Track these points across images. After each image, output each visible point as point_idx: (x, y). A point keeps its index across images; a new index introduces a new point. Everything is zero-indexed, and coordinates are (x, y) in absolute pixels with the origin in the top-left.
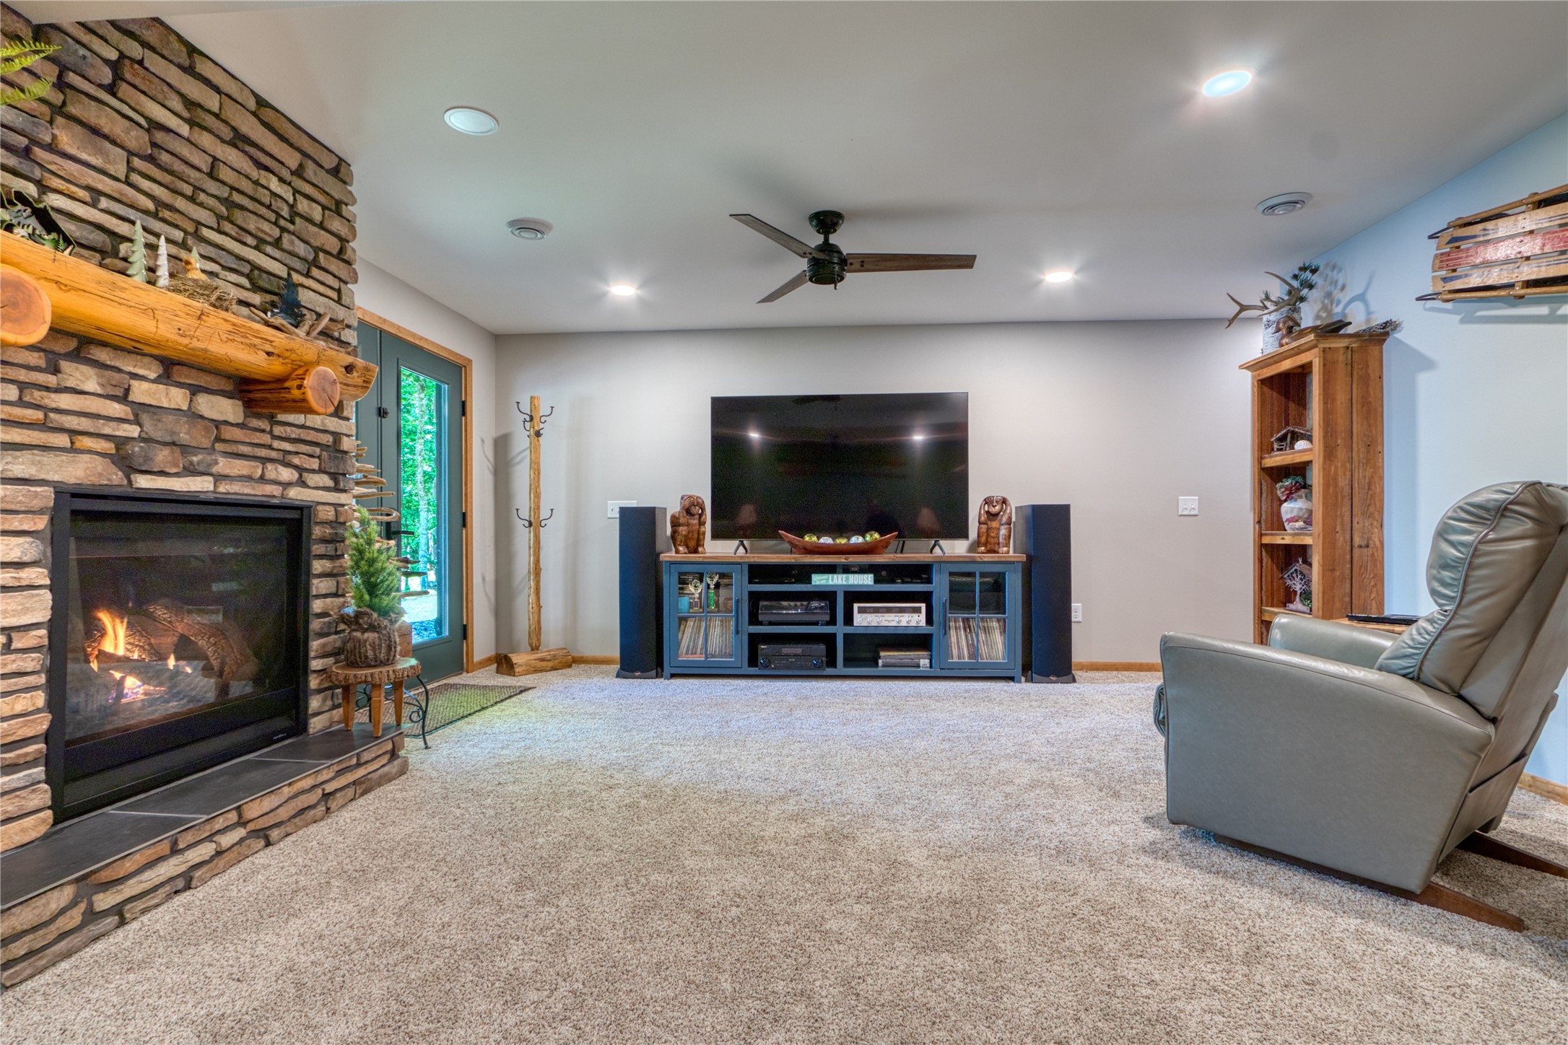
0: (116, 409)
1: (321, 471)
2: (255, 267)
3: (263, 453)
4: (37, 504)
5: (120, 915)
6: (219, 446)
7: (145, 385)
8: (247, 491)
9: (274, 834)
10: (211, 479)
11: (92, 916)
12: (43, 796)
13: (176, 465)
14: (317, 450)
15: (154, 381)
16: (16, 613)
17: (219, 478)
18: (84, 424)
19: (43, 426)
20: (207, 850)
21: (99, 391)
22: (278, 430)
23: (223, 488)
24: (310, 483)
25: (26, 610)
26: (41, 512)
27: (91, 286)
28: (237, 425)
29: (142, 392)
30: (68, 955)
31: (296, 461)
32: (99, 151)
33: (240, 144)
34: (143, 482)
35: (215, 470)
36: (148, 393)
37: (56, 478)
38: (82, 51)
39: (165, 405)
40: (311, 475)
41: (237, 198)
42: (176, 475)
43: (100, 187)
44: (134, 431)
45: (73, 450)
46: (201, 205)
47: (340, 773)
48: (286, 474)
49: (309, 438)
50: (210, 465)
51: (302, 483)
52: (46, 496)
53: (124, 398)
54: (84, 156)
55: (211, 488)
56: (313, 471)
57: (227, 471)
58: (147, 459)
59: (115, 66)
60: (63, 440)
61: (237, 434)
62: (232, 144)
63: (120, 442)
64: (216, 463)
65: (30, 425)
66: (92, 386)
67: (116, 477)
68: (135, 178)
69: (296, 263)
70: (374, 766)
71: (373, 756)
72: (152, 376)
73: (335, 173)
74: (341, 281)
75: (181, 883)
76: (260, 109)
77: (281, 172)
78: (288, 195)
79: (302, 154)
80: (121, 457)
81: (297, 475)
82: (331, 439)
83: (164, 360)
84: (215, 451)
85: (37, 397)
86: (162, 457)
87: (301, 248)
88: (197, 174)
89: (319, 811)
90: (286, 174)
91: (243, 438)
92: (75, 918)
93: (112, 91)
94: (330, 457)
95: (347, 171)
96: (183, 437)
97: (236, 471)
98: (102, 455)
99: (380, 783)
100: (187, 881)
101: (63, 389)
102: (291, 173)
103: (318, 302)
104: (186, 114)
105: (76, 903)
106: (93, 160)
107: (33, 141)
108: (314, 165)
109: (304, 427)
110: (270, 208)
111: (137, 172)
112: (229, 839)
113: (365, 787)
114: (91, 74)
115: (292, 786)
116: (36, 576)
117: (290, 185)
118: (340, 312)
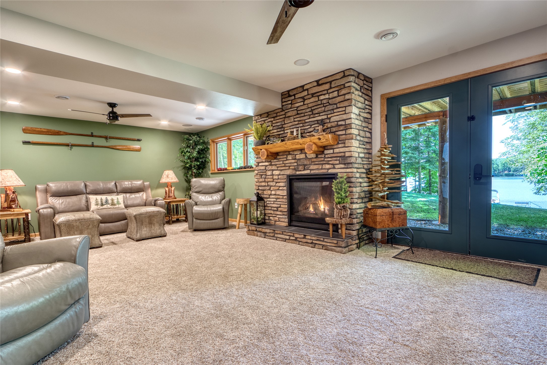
0: (293, 161)
1: (340, 164)
2: (317, 120)
3: (322, 162)
4: (284, 178)
5: (277, 239)
6: (313, 163)
7: (298, 155)
8: (317, 172)
9: (300, 243)
10: (309, 171)
11: (274, 236)
12: (287, 220)
13: (303, 169)
14: (338, 158)
15: (300, 154)
16: (282, 193)
17: (311, 170)
18: (289, 165)
19: (285, 166)
20: (288, 237)
22: (326, 156)
23: (312, 172)
24: (336, 167)
25: (284, 193)
26: (285, 179)
27: (272, 147)
28: (315, 158)
29: (298, 157)
30: (271, 239)
31: (331, 162)
32: (290, 119)
34: (298, 173)
35: (310, 168)
37: (286, 174)
38: (286, 106)
39: (301, 158)
41: (313, 108)
42: (303, 171)
43: (290, 125)
44: (296, 164)
45: (289, 169)
46: (306, 115)
47: (317, 240)
48: (328, 166)
49: (335, 156)
50: (309, 168)
51: (334, 168)
52: (285, 177)
53: (295, 159)
54: (288, 122)
56: (337, 164)
57: (313, 168)
58: (298, 168)
59: (291, 104)
60: (288, 168)
61: (315, 160)
62: (313, 97)
63: (295, 166)
64: (310, 167)
66: (290, 158)
67: (294, 172)
69: (329, 112)
70: (328, 244)
71: (329, 241)
72: (299, 153)
73: (344, 76)
74: (345, 107)
75: (284, 240)
76: (318, 83)
77: (324, 92)
78: (327, 96)
79: (331, 82)
80: (295, 169)
81: (332, 166)
82: (343, 154)
83: (299, 150)
84: (311, 164)
85: (284, 162)
86: (300, 168)
87: (331, 107)
88: (305, 110)
89: (311, 245)
90: (326, 92)
91: (316, 160)
92: (272, 235)
93: (291, 108)
94: (342, 159)
95: (347, 72)
96: (305, 163)
97: (314, 168)
98: (292, 169)
99: (332, 250)
100: (285, 240)
101: (287, 160)
102: (327, 90)
103: (337, 118)
104: (302, 100)
105: (272, 233)
106: (289, 122)
107: (283, 125)
108: (335, 81)
109: (334, 153)
110: (321, 104)
111: (295, 118)
112: (292, 238)
113: (326, 248)
114: (288, 108)
115: (305, 236)
116: (285, 188)
117: (327, 93)
118: (345, 117)
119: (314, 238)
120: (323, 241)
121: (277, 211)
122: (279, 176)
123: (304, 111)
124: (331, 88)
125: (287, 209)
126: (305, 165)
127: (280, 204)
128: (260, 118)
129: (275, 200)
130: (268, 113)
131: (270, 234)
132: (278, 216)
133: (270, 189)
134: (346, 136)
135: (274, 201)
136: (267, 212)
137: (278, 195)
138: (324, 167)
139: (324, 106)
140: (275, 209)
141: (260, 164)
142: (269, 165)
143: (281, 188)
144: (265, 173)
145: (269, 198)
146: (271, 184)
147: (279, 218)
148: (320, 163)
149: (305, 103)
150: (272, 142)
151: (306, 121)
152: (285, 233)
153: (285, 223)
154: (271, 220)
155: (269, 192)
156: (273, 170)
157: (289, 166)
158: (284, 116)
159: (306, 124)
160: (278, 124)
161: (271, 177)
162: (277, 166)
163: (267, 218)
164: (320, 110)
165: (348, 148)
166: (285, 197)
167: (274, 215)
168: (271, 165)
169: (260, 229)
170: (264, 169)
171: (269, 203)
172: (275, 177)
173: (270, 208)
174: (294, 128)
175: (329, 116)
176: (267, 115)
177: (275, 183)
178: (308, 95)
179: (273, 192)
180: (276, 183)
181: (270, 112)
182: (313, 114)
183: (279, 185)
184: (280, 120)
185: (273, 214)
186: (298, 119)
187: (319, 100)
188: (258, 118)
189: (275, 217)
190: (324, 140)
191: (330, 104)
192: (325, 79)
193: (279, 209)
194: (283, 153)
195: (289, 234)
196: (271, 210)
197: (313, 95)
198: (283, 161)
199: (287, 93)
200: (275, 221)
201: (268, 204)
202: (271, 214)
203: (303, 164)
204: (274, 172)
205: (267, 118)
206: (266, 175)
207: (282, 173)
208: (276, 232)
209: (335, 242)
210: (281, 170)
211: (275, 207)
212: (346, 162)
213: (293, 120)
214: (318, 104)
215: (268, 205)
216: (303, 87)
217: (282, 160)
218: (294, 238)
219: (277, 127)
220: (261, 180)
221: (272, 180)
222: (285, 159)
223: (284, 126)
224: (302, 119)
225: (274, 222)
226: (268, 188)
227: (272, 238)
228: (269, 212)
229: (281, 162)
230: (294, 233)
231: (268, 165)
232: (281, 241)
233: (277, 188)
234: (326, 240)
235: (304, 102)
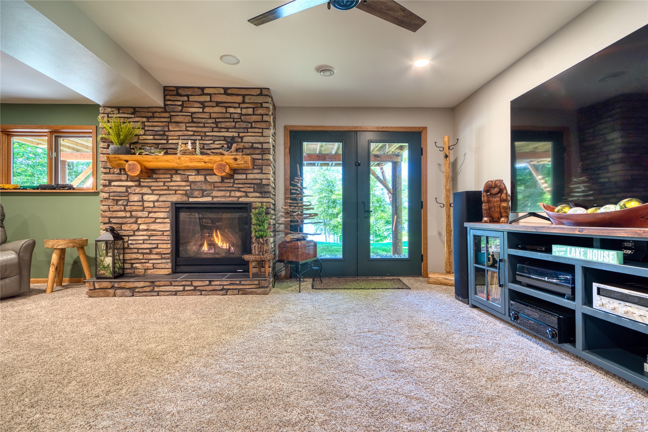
0: (184, 184)
1: (254, 192)
2: (224, 137)
3: (230, 189)
4: (167, 206)
5: (158, 294)
6: (215, 189)
7: (192, 177)
8: (223, 200)
9: (203, 293)
10: (211, 198)
11: (152, 291)
12: (169, 265)
13: (200, 195)
14: (253, 186)
15: (195, 175)
16: (162, 228)
18: (177, 188)
19: (168, 189)
21: (180, 180)
22: (236, 182)
23: (215, 200)
24: (250, 196)
25: (165, 227)
26: (168, 207)
27: (152, 160)
28: (220, 182)
29: (191, 179)
30: (146, 296)
31: (243, 190)
32: (178, 126)
33: (220, 105)
34: (191, 200)
35: (211, 195)
36: (193, 179)
37: (170, 200)
38: (172, 107)
39: (198, 180)
40: (250, 194)
41: (217, 120)
42: (200, 197)
43: (179, 134)
44: (188, 188)
45: (175, 194)
46: (207, 127)
47: (231, 284)
48: (238, 194)
49: (248, 182)
50: (210, 194)
51: (247, 196)
52: (169, 204)
53: (187, 181)
54: (175, 129)
55: (211, 200)
56: (251, 192)
57: (216, 195)
58: (192, 194)
59: (182, 105)
60: (174, 192)
61: (220, 185)
62: (217, 106)
63: (186, 190)
64: (212, 193)
65: (166, 190)
66: (179, 179)
67: (185, 199)
68: (188, 129)
69: (242, 130)
70: (247, 287)
71: (248, 283)
72: (193, 174)
73: (261, 94)
74: (263, 129)
75: (174, 293)
76: (226, 91)
77: (235, 105)
78: (239, 111)
79: (244, 96)
80: (186, 195)
81: (245, 194)
82: (259, 181)
83: (195, 170)
84: (214, 190)
85: (166, 184)
86: (196, 193)
87: (244, 125)
88: (205, 120)
89: (221, 292)
90: (237, 105)
91: (222, 186)
92: (148, 289)
93: (181, 111)
94: (257, 187)
95: (266, 91)
96: (204, 187)
97: (219, 195)
98: (182, 194)
99: (251, 293)
100: (176, 293)
101: (172, 181)
102: (239, 104)
103: (252, 139)
104: (201, 106)
105: (149, 286)
106: (177, 129)
107: (165, 131)
108: (249, 97)
109: (246, 179)
110: (230, 118)
111: (188, 127)
112: (187, 288)
113: (244, 292)
114: (176, 110)
115: (210, 281)
116: (168, 220)
117: (239, 107)
118: (262, 139)
119: (225, 283)
120: (240, 284)
121: (151, 253)
122: (156, 204)
123: (203, 120)
124: (244, 102)
125: (170, 250)
126: (203, 191)
127: (157, 244)
128: (117, 112)
129: (146, 237)
130: (134, 108)
131: (145, 288)
132: (151, 261)
133: (136, 222)
134: (263, 161)
135: (144, 240)
136: (127, 257)
137: (154, 230)
138: (233, 194)
139: (234, 121)
140: (148, 251)
141: (113, 184)
142: (136, 186)
143: (158, 221)
144: (126, 198)
145: (134, 235)
146: (140, 214)
147: (154, 264)
148: (227, 189)
149: (205, 110)
150: (148, 153)
151: (207, 134)
152: (176, 283)
153: (166, 270)
154: (136, 268)
155: (135, 227)
156: (143, 194)
157: (176, 190)
158: (168, 120)
159: (207, 138)
160: (156, 129)
161: (140, 203)
162: (152, 188)
163: (127, 266)
164: (228, 124)
165: (266, 175)
166: (165, 234)
167: (143, 261)
168: (139, 186)
169: (122, 284)
170: (124, 190)
171: (134, 242)
172: (146, 204)
173: (136, 251)
174: (189, 139)
175: (241, 135)
176: (132, 110)
177: (147, 213)
178: (211, 101)
179: (142, 227)
180: (150, 212)
181: (139, 107)
182: (217, 127)
183: (156, 216)
184: (160, 124)
185: (142, 259)
186: (194, 129)
187: (226, 112)
188: (112, 111)
189: (145, 263)
190: (242, 162)
191: (242, 121)
192: (237, 89)
193: (155, 251)
194: (165, 171)
195: (184, 283)
196: (138, 253)
197: (218, 104)
198: (164, 182)
199: (175, 89)
200: (145, 269)
201: (131, 244)
202: (138, 259)
203: (200, 189)
204: (146, 197)
205: (133, 116)
206: (128, 201)
207: (162, 199)
208: (156, 284)
209: (257, 282)
210: (160, 195)
211: (148, 249)
212: (263, 190)
213: (184, 128)
214: (225, 116)
215: (132, 246)
216: (202, 89)
217: (163, 180)
218: (192, 288)
219: (154, 133)
220: (116, 208)
221: (141, 208)
222: (169, 180)
223: (166, 133)
224: (199, 129)
225: (143, 271)
226: (133, 220)
227: (148, 294)
228: (134, 256)
229: (162, 184)
230: (192, 281)
231: (132, 186)
232: (167, 295)
233: (152, 220)
234: (243, 283)
235: (203, 108)
